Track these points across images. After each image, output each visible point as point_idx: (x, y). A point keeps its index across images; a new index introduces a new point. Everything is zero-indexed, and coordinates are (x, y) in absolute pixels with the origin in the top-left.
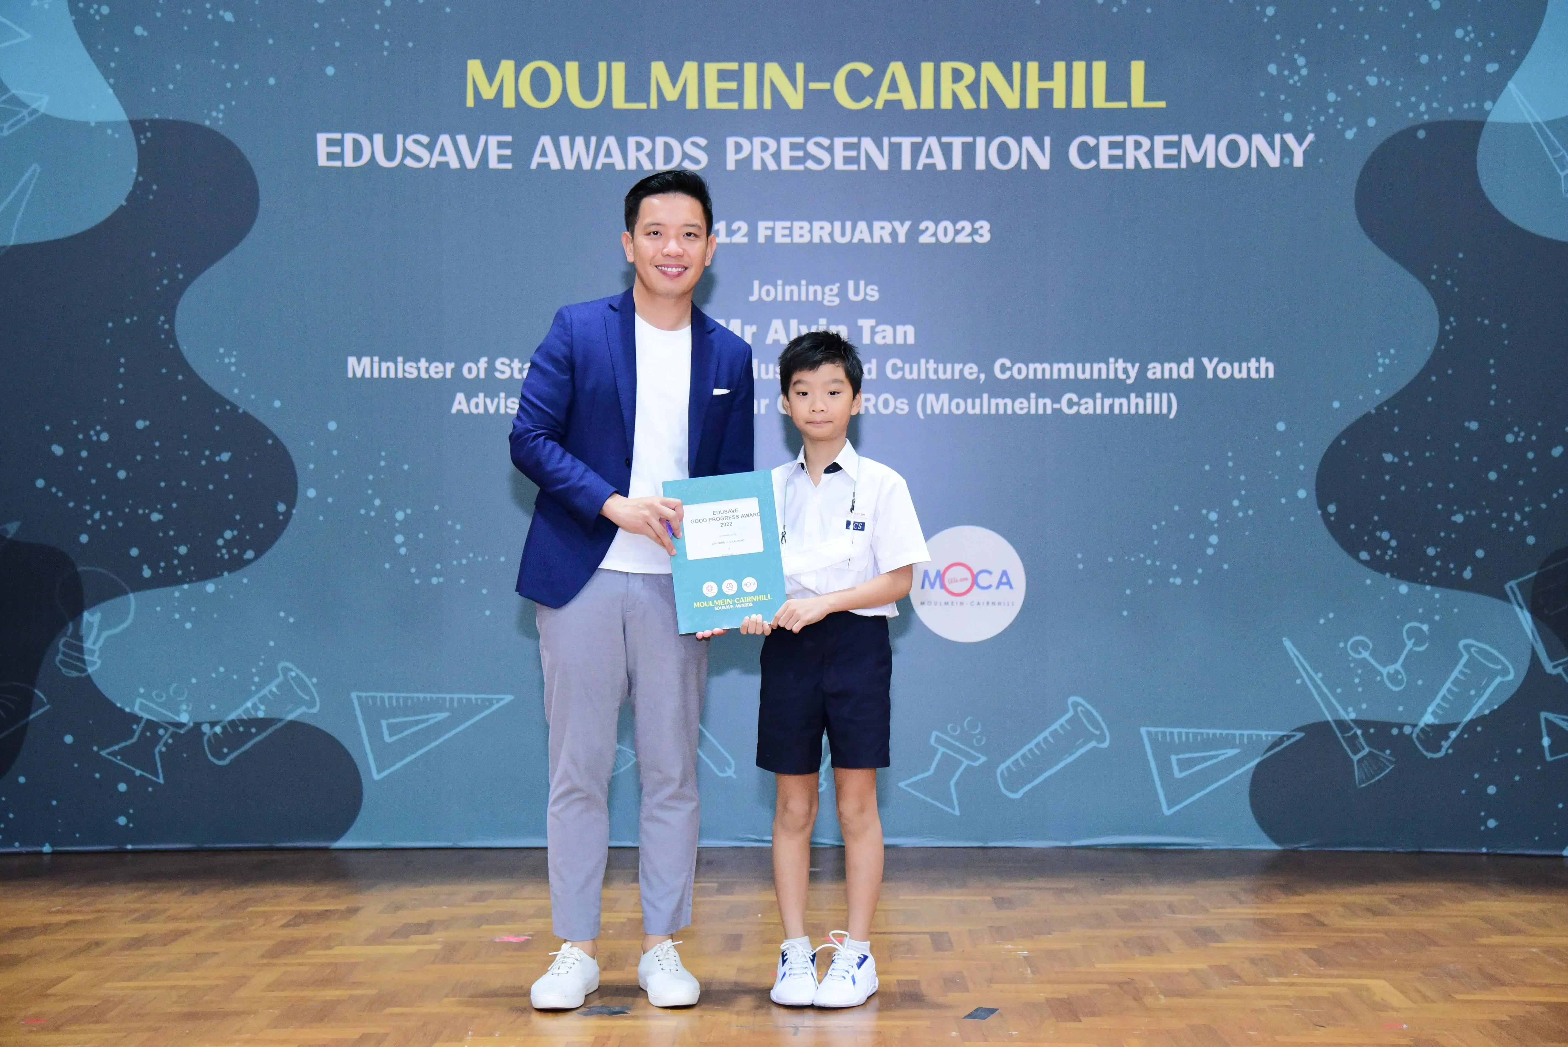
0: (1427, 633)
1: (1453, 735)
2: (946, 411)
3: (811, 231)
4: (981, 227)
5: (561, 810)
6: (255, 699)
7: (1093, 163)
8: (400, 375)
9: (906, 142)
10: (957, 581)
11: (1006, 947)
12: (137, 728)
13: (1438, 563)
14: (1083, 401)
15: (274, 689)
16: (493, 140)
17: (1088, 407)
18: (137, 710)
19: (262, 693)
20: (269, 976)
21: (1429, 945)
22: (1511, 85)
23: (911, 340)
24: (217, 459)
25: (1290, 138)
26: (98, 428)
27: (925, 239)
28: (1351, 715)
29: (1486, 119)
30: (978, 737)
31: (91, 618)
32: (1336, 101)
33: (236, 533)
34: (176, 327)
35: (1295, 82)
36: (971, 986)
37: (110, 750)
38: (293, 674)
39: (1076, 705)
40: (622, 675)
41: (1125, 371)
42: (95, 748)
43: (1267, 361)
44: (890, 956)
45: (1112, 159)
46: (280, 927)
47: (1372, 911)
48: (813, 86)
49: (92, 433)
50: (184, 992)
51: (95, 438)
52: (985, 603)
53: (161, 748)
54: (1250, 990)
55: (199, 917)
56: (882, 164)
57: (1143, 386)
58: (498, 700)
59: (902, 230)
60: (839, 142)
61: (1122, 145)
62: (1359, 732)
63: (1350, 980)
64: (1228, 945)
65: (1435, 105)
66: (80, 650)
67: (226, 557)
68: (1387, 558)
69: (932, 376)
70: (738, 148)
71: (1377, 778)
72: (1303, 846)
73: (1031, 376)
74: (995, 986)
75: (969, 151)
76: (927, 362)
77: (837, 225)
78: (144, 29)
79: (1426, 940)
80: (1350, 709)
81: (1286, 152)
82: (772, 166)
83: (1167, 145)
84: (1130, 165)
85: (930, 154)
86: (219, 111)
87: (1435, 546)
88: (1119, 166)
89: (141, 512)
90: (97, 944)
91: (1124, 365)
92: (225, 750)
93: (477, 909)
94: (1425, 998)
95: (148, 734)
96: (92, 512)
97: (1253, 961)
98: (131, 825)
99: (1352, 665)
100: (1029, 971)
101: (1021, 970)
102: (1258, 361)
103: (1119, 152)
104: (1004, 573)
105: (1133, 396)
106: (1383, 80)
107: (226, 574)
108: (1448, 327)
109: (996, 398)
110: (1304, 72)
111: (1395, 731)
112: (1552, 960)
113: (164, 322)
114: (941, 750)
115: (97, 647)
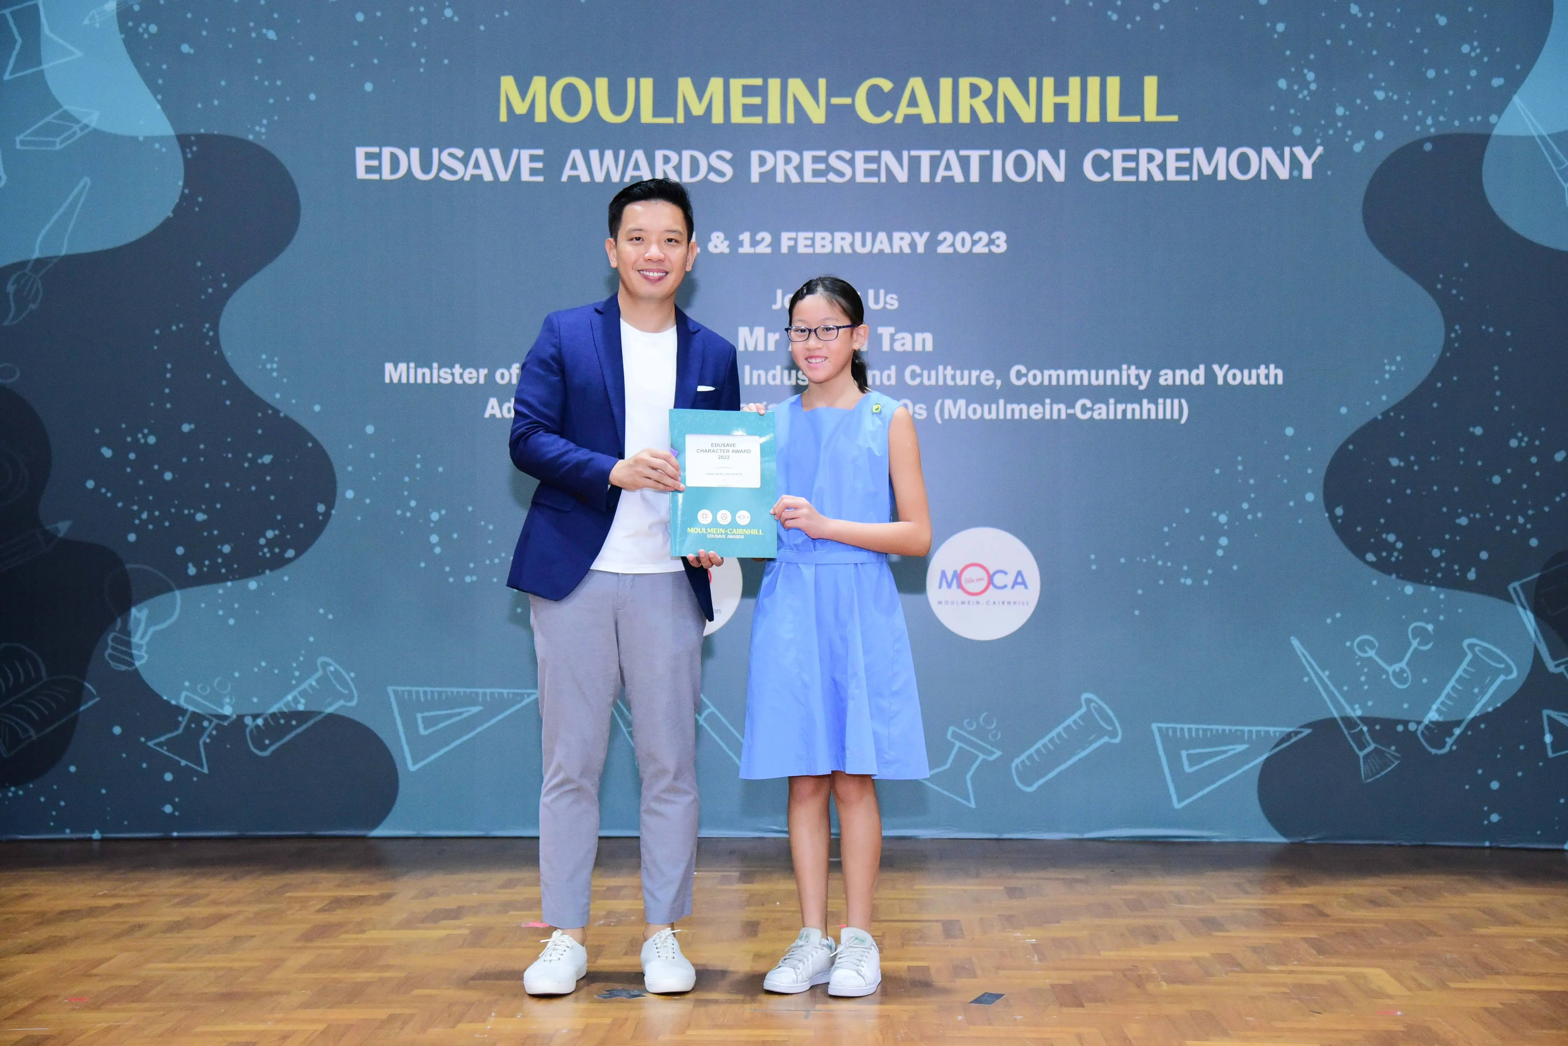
0: (1432, 633)
1: (1457, 731)
2: (963, 416)
3: (832, 242)
4: (998, 238)
5: (553, 801)
6: (295, 693)
7: (1107, 176)
8: (435, 381)
9: (925, 156)
10: (972, 581)
11: (1016, 935)
12: (183, 720)
13: (1443, 565)
14: (1096, 407)
15: (314, 683)
16: (525, 154)
17: (1101, 412)
18: (182, 703)
19: (300, 688)
20: (304, 958)
21: (1428, 935)
22: (1516, 99)
23: (929, 347)
24: (260, 461)
25: (1299, 151)
26: (146, 431)
27: (943, 249)
28: (1356, 712)
29: (1492, 131)
30: (993, 732)
31: (139, 614)
32: (1344, 115)
33: (277, 532)
34: (220, 333)
35: (1305, 97)
36: (979, 972)
37: (157, 741)
38: (332, 669)
39: (1089, 701)
40: (615, 670)
41: (1138, 377)
42: (143, 739)
43: (1276, 368)
44: (902, 943)
45: (1126, 172)
46: (316, 912)
47: (1374, 902)
48: (835, 101)
49: (140, 436)
50: (221, 973)
51: (142, 441)
52: (1001, 603)
53: (205, 739)
54: (1250, 977)
55: (238, 902)
56: (902, 176)
57: (1155, 392)
58: (529, 695)
59: (921, 241)
60: (860, 155)
61: (1135, 158)
62: (1365, 729)
63: (1347, 968)
64: (1231, 934)
65: (1441, 118)
66: (128, 644)
67: (268, 555)
68: (1393, 559)
69: (950, 382)
70: (762, 161)
71: (1383, 773)
72: (1310, 839)
73: (1046, 383)
74: (1002, 973)
75: (986, 164)
76: (945, 369)
77: (858, 235)
78: (191, 47)
79: (1423, 930)
80: (1357, 706)
81: (1296, 164)
82: (795, 178)
83: (1179, 157)
84: (1143, 177)
85: (948, 167)
86: (261, 125)
87: (1441, 549)
88: (1133, 178)
89: (186, 512)
90: (141, 926)
91: (1136, 372)
92: (267, 742)
93: (505, 895)
94: (1421, 986)
95: (193, 726)
96: (140, 511)
97: (1255, 950)
98: (177, 813)
99: (1358, 664)
100: (1036, 958)
101: (1028, 957)
102: (1267, 367)
103: (1132, 165)
104: (1019, 573)
105: (1145, 401)
106: (1390, 94)
107: (267, 572)
108: (1453, 335)
109: (1011, 403)
110: (1313, 87)
111: (1400, 728)
112: (1546, 950)
113: (209, 330)
114: (958, 744)
115: (144, 642)
